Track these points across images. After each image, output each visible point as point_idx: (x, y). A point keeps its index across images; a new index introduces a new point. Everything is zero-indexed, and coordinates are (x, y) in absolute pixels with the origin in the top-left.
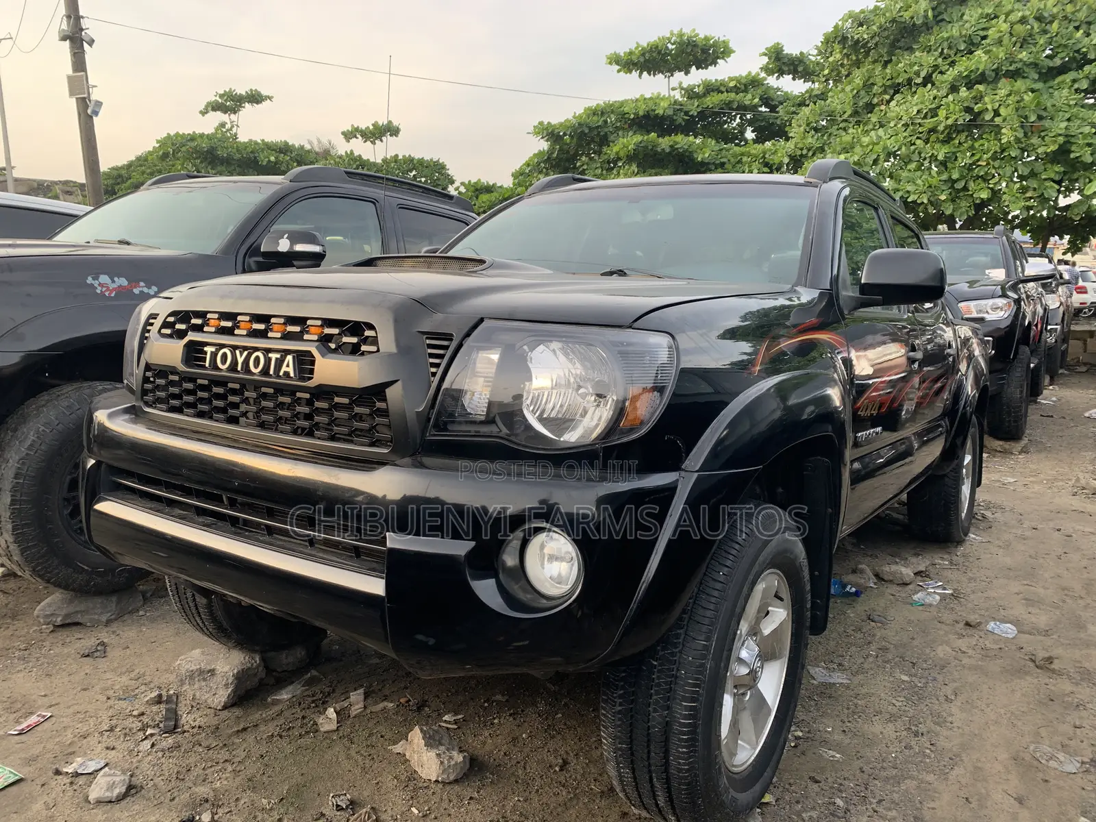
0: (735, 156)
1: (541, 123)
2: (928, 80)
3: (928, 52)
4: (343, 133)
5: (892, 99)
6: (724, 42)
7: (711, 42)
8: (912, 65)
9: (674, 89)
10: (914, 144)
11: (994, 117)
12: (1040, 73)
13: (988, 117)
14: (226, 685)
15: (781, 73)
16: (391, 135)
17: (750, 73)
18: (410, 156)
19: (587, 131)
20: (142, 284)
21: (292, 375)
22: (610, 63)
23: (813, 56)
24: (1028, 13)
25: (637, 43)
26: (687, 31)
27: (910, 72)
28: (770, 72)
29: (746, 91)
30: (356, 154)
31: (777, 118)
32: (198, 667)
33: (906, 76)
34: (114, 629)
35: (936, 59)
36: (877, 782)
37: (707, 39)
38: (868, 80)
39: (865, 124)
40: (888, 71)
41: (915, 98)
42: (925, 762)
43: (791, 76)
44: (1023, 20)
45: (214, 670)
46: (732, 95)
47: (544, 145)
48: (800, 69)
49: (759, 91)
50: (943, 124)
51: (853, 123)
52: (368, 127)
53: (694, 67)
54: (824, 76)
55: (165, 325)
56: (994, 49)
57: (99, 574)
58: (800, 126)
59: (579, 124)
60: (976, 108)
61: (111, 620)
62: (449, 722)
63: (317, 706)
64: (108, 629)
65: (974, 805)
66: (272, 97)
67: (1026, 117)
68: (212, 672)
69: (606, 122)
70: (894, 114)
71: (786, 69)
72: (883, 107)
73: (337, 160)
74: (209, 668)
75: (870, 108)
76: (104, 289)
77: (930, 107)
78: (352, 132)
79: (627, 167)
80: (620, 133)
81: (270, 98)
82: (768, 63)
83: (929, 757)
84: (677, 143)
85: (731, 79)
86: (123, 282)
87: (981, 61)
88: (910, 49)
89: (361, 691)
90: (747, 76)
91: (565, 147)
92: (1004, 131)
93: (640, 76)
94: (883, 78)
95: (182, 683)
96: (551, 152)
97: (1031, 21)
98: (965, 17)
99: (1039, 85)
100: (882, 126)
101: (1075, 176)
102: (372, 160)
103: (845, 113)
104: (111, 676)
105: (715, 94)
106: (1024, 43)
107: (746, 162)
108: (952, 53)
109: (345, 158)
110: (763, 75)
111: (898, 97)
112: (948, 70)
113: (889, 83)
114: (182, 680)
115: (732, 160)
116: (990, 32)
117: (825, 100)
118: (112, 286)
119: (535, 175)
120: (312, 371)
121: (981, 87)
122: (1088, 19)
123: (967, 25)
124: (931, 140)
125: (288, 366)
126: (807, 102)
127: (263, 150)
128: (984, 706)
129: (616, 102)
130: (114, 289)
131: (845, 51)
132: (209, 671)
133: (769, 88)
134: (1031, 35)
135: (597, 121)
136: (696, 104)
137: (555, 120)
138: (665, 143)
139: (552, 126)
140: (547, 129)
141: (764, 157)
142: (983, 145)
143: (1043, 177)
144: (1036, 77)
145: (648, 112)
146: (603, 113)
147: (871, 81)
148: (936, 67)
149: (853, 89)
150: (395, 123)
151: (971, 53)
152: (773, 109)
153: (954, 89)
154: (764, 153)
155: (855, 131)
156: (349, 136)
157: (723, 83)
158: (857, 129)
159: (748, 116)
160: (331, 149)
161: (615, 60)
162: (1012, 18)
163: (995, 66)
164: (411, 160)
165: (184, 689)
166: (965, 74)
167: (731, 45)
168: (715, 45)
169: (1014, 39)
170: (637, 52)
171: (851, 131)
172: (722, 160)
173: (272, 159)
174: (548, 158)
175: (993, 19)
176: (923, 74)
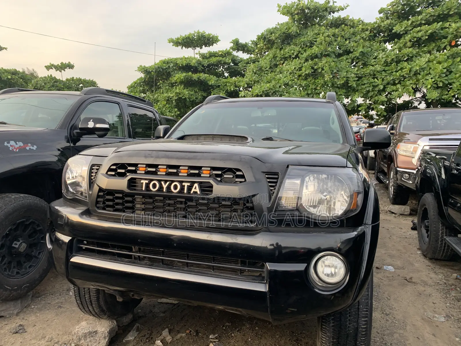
0: (224, 83)
1: (141, 66)
2: (297, 56)
3: (296, 46)
4: (46, 67)
5: (284, 63)
6: (216, 36)
7: (211, 36)
8: (291, 50)
9: (197, 54)
10: (294, 80)
11: (322, 71)
12: (336, 56)
13: (320, 70)
14: (105, 338)
15: (238, 50)
16: (69, 68)
17: (227, 49)
18: (79, 78)
19: (161, 70)
20: (29, 145)
21: (199, 193)
22: (170, 42)
23: (250, 44)
24: (330, 34)
25: (180, 35)
26: (201, 31)
27: (290, 53)
28: (234, 49)
29: (225, 56)
30: (53, 76)
31: (238, 68)
32: (89, 331)
33: (289, 54)
34: (23, 317)
35: (299, 49)
36: (385, 337)
37: (209, 35)
38: (275, 55)
39: (275, 72)
40: (282, 52)
41: (293, 63)
42: (396, 326)
43: (242, 52)
44: (328, 36)
45: (96, 331)
46: (221, 58)
47: (142, 75)
48: (246, 49)
49: (231, 57)
50: (304, 73)
51: (270, 71)
52: (58, 64)
53: (204, 46)
54: (256, 52)
55: (110, 170)
56: (320, 46)
57: (16, 290)
58: (250, 72)
59: (158, 67)
60: (315, 67)
61: (19, 312)
62: (213, 339)
63: (149, 341)
64: (18, 317)
65: (421, 339)
66: (7, 48)
67: (333, 71)
68: (96, 332)
69: (169, 67)
70: (286, 69)
71: (240, 48)
72: (281, 66)
73: (44, 79)
74: (94, 330)
75: (276, 66)
76: (13, 148)
77: (299, 67)
78: (50, 66)
79: (179, 86)
80: (176, 72)
81: (6, 49)
82: (233, 46)
83: (396, 323)
84: (200, 77)
85: (220, 51)
86: (21, 144)
87: (315, 50)
88: (289, 44)
89: (167, 330)
90: (226, 50)
91: (152, 76)
92: (325, 76)
93: (182, 48)
94: (280, 54)
95: (80, 339)
96: (145, 78)
97: (331, 36)
98: (308, 34)
99: (336, 60)
100: (281, 73)
101: (349, 94)
102: (61, 79)
103: (267, 67)
104: (35, 342)
105: (214, 57)
106: (330, 44)
107: (228, 86)
108: (305, 46)
109: (48, 78)
110: (231, 50)
111: (286, 62)
112: (304, 53)
113: (282, 57)
114: (79, 338)
115: (223, 84)
116: (317, 40)
117: (259, 62)
118: (17, 146)
119: (138, 88)
120: (212, 191)
121: (316, 60)
122: (350, 37)
123: (309, 37)
124: (300, 79)
125: (195, 188)
126: (250, 62)
127: (4, 73)
128: (401, 300)
129: (173, 58)
130: (18, 148)
131: (265, 43)
132: (94, 332)
133: (234, 56)
134: (331, 42)
135: (165, 66)
136: (207, 61)
137: (147, 65)
138: (195, 76)
139: (146, 68)
140: (144, 69)
141: (235, 84)
142: (318, 81)
143: (339, 94)
144: (334, 57)
145: (187, 64)
146: (168, 63)
147: (276, 55)
148: (299, 52)
149: (270, 58)
150: (72, 63)
151: (311, 47)
152: (236, 64)
153: (307, 60)
154: (235, 82)
155: (271, 75)
156: (48, 68)
157: (216, 53)
158: (272, 74)
159: (225, 67)
160: (34, 73)
161: (171, 41)
162: (325, 35)
163: (320, 52)
164: (80, 80)
165: (81, 343)
166: (310, 55)
167: (219, 38)
168: (213, 37)
169: (326, 43)
170: (181, 39)
171: (269, 74)
172: (219, 84)
173: (9, 77)
174: (145, 81)
175: (318, 35)
176: (295, 54)
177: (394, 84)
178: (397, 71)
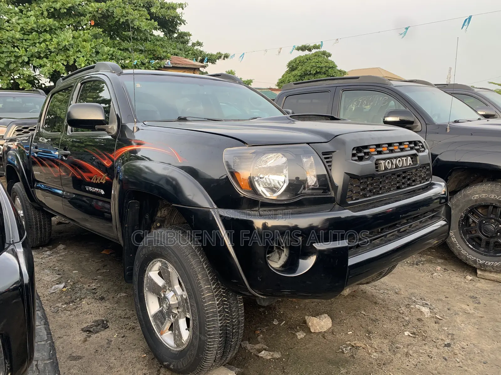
21: (412, 164)
125: (410, 161)
177: (40, 58)
178: (40, 43)
